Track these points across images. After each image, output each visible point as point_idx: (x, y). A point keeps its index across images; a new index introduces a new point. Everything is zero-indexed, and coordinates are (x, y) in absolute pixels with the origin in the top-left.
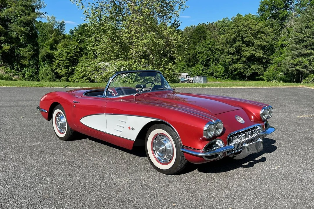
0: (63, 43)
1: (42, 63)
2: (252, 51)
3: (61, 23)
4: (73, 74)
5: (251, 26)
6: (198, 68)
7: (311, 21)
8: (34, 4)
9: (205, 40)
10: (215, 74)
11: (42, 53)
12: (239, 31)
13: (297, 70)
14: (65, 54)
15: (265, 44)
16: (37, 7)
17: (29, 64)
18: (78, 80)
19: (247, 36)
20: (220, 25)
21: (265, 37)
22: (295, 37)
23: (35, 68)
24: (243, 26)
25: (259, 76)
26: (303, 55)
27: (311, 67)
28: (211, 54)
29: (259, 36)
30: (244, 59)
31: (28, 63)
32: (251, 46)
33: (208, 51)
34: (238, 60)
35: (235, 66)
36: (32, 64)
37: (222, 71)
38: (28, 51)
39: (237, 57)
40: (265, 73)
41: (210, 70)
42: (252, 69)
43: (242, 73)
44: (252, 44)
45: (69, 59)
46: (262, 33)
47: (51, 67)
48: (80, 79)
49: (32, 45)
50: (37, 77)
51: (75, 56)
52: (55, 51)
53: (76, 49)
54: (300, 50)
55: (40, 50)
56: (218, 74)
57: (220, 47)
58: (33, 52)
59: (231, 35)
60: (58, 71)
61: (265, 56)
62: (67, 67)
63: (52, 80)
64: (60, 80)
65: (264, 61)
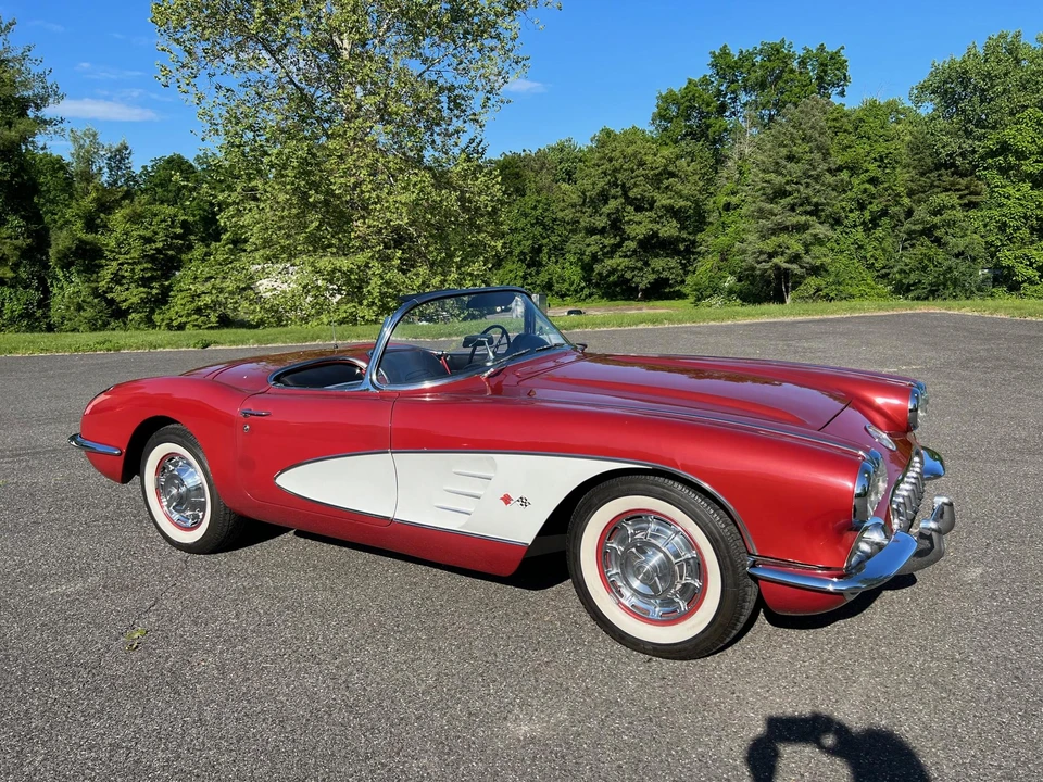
0: (128, 211)
1: (60, 274)
2: (651, 222)
3: (119, 150)
4: (165, 302)
5: (644, 158)
6: (511, 271)
7: (800, 142)
8: (26, 94)
9: (523, 196)
10: (556, 287)
11: (60, 241)
12: (615, 170)
13: (777, 267)
14: (137, 244)
15: (682, 203)
16: (34, 103)
17: (16, 277)
18: (184, 320)
19: (635, 185)
20: (554, 157)
21: (680, 187)
22: (764, 184)
23: (37, 289)
24: (624, 157)
25: (671, 286)
26: (786, 229)
27: (807, 259)
28: (541, 235)
29: (666, 183)
30: (632, 245)
31: (10, 274)
32: (647, 210)
33: (532, 225)
34: (615, 248)
35: (609, 262)
36: (24, 276)
37: (576, 279)
38: (10, 237)
39: (612, 241)
40: (689, 279)
41: (543, 278)
42: (653, 269)
43: (628, 281)
44: (649, 204)
45: (152, 259)
46: (672, 175)
47: (93, 285)
48: (189, 315)
49: (22, 217)
50: (47, 318)
51: (171, 247)
52: (103, 234)
53: (173, 225)
54: (778, 217)
55: (53, 235)
56: (566, 285)
57: (568, 214)
58: (29, 241)
59: (594, 184)
60: (118, 294)
61: (684, 234)
62: (145, 282)
63: (100, 322)
64: (125, 324)
65: (682, 247)
